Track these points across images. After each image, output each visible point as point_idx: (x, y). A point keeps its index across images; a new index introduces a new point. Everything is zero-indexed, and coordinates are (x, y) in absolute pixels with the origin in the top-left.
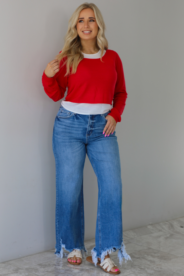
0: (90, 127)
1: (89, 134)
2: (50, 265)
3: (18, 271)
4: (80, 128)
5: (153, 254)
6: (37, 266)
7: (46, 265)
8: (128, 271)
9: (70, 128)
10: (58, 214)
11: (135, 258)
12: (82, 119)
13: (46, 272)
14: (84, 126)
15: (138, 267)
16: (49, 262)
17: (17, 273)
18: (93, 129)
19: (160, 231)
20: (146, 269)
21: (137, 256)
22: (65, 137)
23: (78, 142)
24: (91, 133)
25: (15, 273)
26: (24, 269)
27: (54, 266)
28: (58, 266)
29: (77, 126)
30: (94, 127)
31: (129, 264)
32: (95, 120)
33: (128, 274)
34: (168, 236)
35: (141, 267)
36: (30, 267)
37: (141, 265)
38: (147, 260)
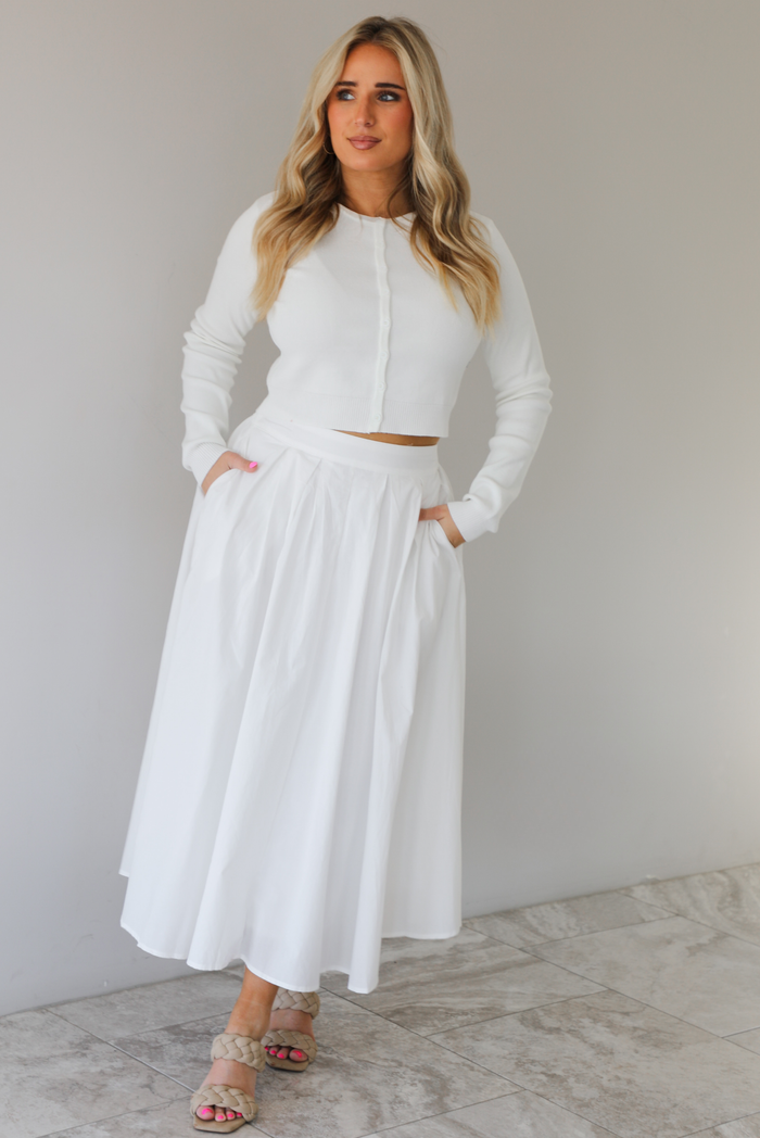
3: (87, 1049)
5: (617, 1018)
6: (163, 1032)
7: (195, 1034)
8: (498, 1084)
11: (542, 1028)
13: (189, 1062)
15: (544, 1069)
16: (209, 1021)
17: (84, 1055)
19: (677, 915)
20: (571, 1080)
21: (549, 1022)
25: (74, 1055)
26: (112, 1042)
33: (496, 1096)
34: (704, 940)
35: (553, 1072)
36: (136, 1036)
37: (555, 1064)
38: (586, 1042)
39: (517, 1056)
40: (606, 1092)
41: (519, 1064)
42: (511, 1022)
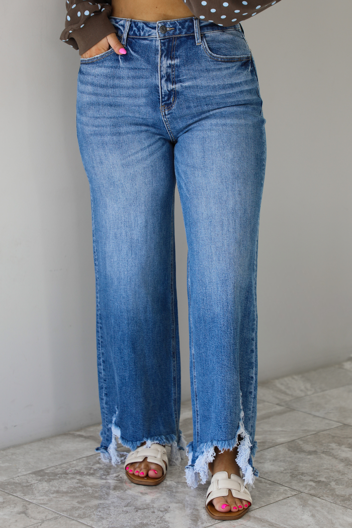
0: (166, 81)
1: (168, 105)
2: (67, 474)
4: (140, 87)
6: (31, 475)
7: (55, 474)
8: (282, 490)
9: (110, 91)
10: (102, 342)
11: (304, 451)
12: (142, 57)
14: (150, 80)
15: (311, 478)
18: (177, 86)
20: (333, 484)
21: (308, 447)
22: (99, 120)
23: (143, 135)
24: (172, 100)
27: (78, 477)
28: (88, 477)
29: (129, 82)
30: (180, 81)
31: (285, 470)
32: (177, 58)
33: (281, 498)
35: (319, 479)
37: (319, 474)
38: (337, 458)
39: (289, 471)
41: (293, 476)
42: (282, 450)
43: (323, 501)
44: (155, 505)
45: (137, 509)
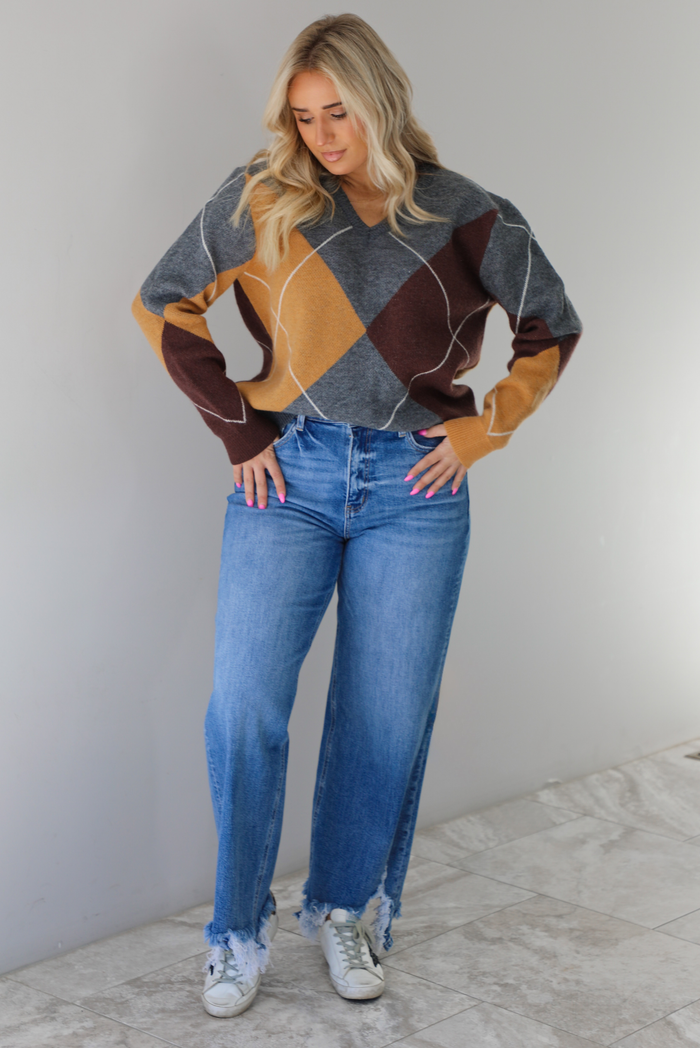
0: (357, 477)
1: (356, 506)
3: (55, 1012)
5: (553, 922)
11: (485, 939)
14: (336, 475)
15: (495, 980)
17: (53, 1019)
20: (524, 987)
21: (491, 933)
24: (361, 500)
25: (44, 1020)
26: (78, 1003)
29: (310, 475)
35: (505, 981)
36: (100, 994)
37: (505, 973)
38: (529, 949)
39: (467, 969)
40: (558, 995)
41: (472, 977)
42: (456, 938)
43: (512, 1014)
44: (293, 1027)
45: (270, 1034)
